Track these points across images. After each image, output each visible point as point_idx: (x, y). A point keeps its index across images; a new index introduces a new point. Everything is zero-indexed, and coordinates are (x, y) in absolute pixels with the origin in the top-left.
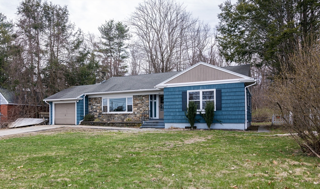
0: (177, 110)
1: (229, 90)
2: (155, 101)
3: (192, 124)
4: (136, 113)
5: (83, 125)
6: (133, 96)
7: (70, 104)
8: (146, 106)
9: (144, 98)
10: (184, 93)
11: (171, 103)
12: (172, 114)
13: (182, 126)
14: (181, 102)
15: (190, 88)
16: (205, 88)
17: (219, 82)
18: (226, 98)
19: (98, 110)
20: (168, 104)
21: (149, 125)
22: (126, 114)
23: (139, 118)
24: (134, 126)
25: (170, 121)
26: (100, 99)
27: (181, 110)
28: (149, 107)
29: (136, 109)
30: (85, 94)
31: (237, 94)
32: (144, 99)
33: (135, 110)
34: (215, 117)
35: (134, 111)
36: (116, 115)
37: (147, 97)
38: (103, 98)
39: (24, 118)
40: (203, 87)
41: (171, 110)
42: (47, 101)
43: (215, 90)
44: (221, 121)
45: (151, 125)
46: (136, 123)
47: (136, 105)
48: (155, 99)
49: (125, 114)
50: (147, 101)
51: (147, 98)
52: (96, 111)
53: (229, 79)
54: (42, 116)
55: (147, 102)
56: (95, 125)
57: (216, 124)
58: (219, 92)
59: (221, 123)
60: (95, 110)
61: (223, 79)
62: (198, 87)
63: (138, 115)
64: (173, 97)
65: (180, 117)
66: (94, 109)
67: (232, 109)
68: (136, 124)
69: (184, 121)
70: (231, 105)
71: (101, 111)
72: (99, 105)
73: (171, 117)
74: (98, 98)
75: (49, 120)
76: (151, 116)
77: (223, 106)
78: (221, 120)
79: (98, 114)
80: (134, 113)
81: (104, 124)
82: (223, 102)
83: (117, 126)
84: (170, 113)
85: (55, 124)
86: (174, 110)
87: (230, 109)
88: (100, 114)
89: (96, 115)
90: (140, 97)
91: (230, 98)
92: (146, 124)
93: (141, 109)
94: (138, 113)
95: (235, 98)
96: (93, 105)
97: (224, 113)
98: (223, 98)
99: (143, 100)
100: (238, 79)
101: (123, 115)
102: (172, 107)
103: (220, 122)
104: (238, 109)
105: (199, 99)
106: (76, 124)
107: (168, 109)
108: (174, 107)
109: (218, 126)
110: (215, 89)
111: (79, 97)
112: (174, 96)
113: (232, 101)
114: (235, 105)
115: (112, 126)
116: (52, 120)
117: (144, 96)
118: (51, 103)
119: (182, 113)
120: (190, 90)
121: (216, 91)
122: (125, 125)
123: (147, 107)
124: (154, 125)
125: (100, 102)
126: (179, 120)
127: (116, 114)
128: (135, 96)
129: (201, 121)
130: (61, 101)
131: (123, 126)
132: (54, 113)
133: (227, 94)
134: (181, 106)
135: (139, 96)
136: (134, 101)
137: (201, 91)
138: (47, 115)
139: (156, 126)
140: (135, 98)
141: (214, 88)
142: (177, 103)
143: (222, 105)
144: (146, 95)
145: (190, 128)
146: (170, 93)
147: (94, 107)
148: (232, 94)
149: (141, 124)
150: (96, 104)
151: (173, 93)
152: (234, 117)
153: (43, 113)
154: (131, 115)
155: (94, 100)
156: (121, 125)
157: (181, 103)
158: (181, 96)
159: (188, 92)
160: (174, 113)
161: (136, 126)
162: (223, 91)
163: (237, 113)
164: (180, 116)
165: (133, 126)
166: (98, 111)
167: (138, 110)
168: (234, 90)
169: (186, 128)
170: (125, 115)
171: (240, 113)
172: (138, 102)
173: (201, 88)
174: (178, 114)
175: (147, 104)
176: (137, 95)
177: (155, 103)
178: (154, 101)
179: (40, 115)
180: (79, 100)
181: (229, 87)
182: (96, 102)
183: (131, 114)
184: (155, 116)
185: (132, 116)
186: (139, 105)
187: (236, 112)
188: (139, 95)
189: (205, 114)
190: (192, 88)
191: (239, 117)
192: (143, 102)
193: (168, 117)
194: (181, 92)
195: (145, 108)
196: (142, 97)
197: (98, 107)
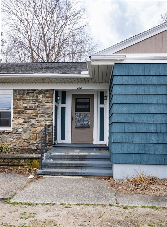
0: (152, 129)
2: (63, 106)
4: (20, 130)
6: (15, 91)
8: (46, 116)
9: (41, 96)
12: (137, 139)
23: (29, 143)
24: (18, 166)
28: (54, 117)
29: (21, 121)
32: (42, 100)
33: (19, 124)
35: (15, 126)
37: (48, 95)
41: (133, 128)
46: (24, 159)
47: (20, 112)
48: (64, 102)
50: (48, 104)
51: (48, 97)
55: (49, 107)
63: (25, 136)
65: (159, 149)
68: (22, 161)
73: (133, 149)
76: (56, 139)
80: (15, 132)
84: (131, 136)
86: (144, 128)
90: (31, 95)
92: (52, 161)
93: (33, 121)
94: (25, 130)
99: (38, 101)
102: (137, 119)
107: (126, 126)
108: (144, 119)
112: (142, 88)
117: (40, 92)
119: (165, 136)
123: (48, 117)
128: (19, 90)
135: (28, 92)
136: (15, 103)
140: (18, 97)
144: (47, 91)
149: (36, 162)
154: (7, 136)
160: (144, 136)
161: (22, 166)
167: (26, 125)
172: (26, 105)
174: (154, 139)
175: (49, 111)
176: (23, 90)
177: (64, 109)
183: (8, 133)
184: (63, 138)
185: (10, 138)
186: (28, 111)
188: (28, 90)
192: (38, 107)
193: (125, 149)
195: (43, 119)
196: (36, 95)
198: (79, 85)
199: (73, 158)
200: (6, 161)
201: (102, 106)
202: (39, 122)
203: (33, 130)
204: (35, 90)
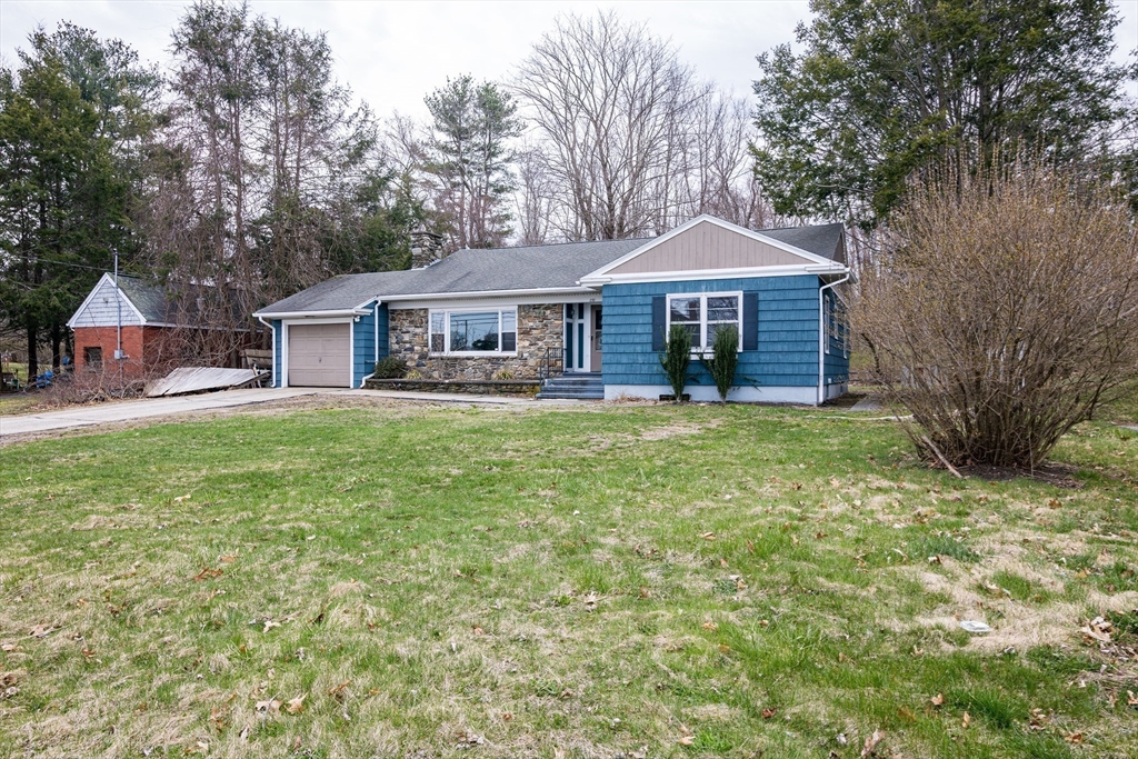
0: (639, 349)
1: (777, 295)
2: (581, 321)
3: (679, 388)
4: (525, 355)
5: (372, 388)
6: (519, 306)
7: (335, 329)
8: (555, 336)
9: (548, 312)
10: (659, 302)
11: (623, 330)
12: (624, 359)
13: (653, 392)
14: (651, 326)
15: (675, 286)
16: (715, 287)
17: (752, 272)
18: (769, 316)
19: (418, 344)
20: (613, 330)
21: (560, 390)
22: (498, 359)
23: (535, 370)
24: (520, 392)
25: (619, 379)
26: (422, 313)
27: (649, 348)
28: (564, 337)
29: (527, 343)
30: (381, 299)
31: (800, 305)
32: (550, 317)
33: (524, 347)
34: (740, 370)
35: (521, 350)
36: (469, 362)
37: (557, 310)
38: (431, 311)
39: (196, 366)
40: (710, 284)
41: (621, 349)
42: (264, 319)
43: (740, 294)
44: (755, 381)
45: (567, 391)
46: (526, 384)
47: (525, 332)
48: (581, 317)
49: (493, 358)
50: (556, 322)
51: (558, 313)
52: (411, 349)
53: (778, 263)
54: (250, 360)
55: (559, 325)
56: (409, 390)
57: (742, 388)
58: (752, 300)
59: (755, 387)
60: (408, 345)
61: (762, 265)
62: (696, 285)
63: (532, 362)
64: (627, 310)
65: (645, 369)
66: (406, 342)
67: (786, 348)
68: (524, 387)
69: (657, 379)
70: (783, 336)
71: (425, 349)
72: (419, 330)
73: (620, 369)
74: (416, 310)
75: (271, 373)
76: (570, 364)
77: (762, 337)
78: (756, 378)
79: (416, 357)
80: (521, 357)
81: (433, 387)
82: (762, 327)
83: (471, 393)
84: (619, 356)
85: (289, 386)
86: (630, 349)
87: (779, 347)
88: (423, 356)
89: (412, 359)
90: (537, 311)
91: (781, 316)
92: (553, 386)
93: (540, 343)
94: (531, 355)
95: (792, 318)
96: (404, 330)
97: (763, 358)
98: (762, 317)
99: (545, 318)
100: (802, 266)
101: (490, 360)
102: (624, 339)
103: (754, 384)
104: (800, 349)
105: (699, 320)
106: (352, 386)
108: (631, 339)
109: (747, 394)
110: (742, 292)
111: (359, 308)
112: (629, 308)
113: (786, 327)
114: (792, 337)
115: (457, 392)
116: (279, 373)
117: (548, 307)
118: (278, 322)
119: (651, 356)
120: (674, 292)
121: (745, 296)
122: (493, 389)
123: (558, 337)
124: (576, 391)
125: (423, 323)
126: (644, 378)
127: (468, 359)
128: (524, 306)
129: (704, 380)
130: (307, 317)
131: (487, 393)
132: (286, 354)
133: (774, 306)
134: (649, 338)
135: (535, 307)
136: (520, 322)
137: (703, 297)
138: (264, 358)
139: (580, 392)
140: (523, 313)
141: (737, 290)
142: (639, 330)
143: (760, 334)
144: (555, 305)
145: (674, 398)
146: (619, 301)
147: (406, 337)
148: (786, 306)
149: (538, 388)
150: (411, 329)
151: (628, 300)
152: (789, 370)
153: (254, 354)
154: (511, 362)
155: (405, 317)
156: (482, 389)
157: (649, 329)
158: (649, 310)
159: (669, 297)
160: (631, 356)
161: (525, 392)
162: (761, 297)
163: (796, 358)
164: (647, 366)
165: (517, 392)
166: (416, 348)
167: (533, 348)
168: (792, 295)
169: (662, 398)
170: (495, 361)
171: (805, 358)
172: (531, 324)
173: (704, 287)
174: (640, 359)
175: (558, 330)
176: (529, 305)
177: (581, 326)
178: (576, 322)
179: (243, 360)
180: (361, 317)
181: (778, 286)
182: (411, 322)
183: (513, 359)
184: (581, 365)
185: (516, 365)
186: (534, 332)
187: (797, 354)
188: (534, 305)
189: (713, 361)
190: (680, 287)
191: (804, 369)
192: (546, 325)
193: (613, 369)
194: (650, 298)
195: (552, 340)
196: (543, 311)
197: (416, 338)
198: (593, 297)
202: (547, 344)
203: (540, 354)
204: (542, 305)
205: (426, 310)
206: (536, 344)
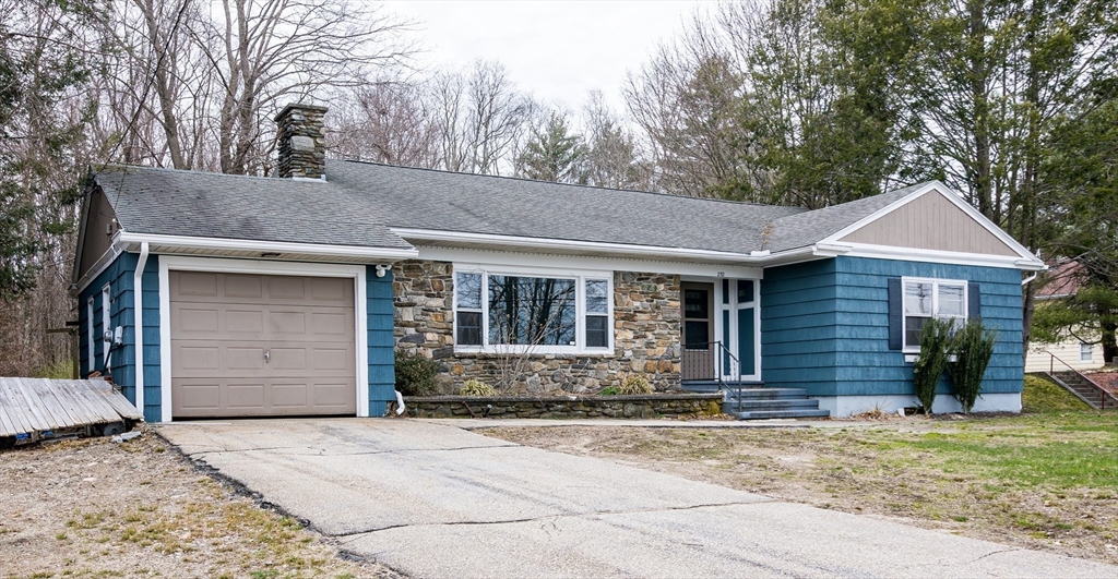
0: (875, 347)
1: (992, 289)
4: (628, 354)
6: (616, 274)
8: (669, 325)
9: (661, 287)
10: (895, 286)
11: (859, 320)
12: (861, 360)
14: (886, 317)
15: (909, 267)
17: (975, 260)
19: (434, 329)
22: (583, 359)
24: (689, 412)
26: (441, 270)
27: (885, 347)
29: (630, 335)
32: (664, 294)
33: (626, 341)
35: (621, 345)
37: (672, 285)
38: (456, 268)
41: (856, 346)
43: (964, 283)
47: (628, 318)
49: (578, 358)
50: (672, 303)
51: (672, 289)
52: (421, 339)
53: (993, 252)
55: (675, 308)
58: (974, 292)
60: (411, 331)
61: (981, 252)
62: (927, 268)
63: (637, 365)
64: (862, 294)
65: (882, 374)
66: (408, 324)
68: (695, 405)
69: (894, 387)
71: (448, 339)
72: (436, 303)
73: (857, 374)
74: (428, 264)
79: (429, 354)
80: (619, 357)
84: (854, 356)
85: (174, 419)
86: (866, 346)
88: (444, 353)
90: (645, 283)
91: (996, 313)
93: (650, 336)
94: (636, 354)
95: (1004, 316)
96: (404, 300)
98: (983, 312)
99: (656, 296)
100: (1011, 258)
101: (570, 360)
102: (860, 333)
104: (1010, 351)
106: (363, 408)
108: (867, 333)
110: (966, 282)
112: (864, 291)
113: (1000, 325)
114: (1005, 337)
115: (586, 416)
117: (660, 279)
120: (910, 275)
121: (970, 287)
125: (440, 290)
126: (881, 385)
127: (534, 358)
128: (625, 274)
133: (990, 300)
134: (886, 334)
135: (642, 277)
136: (617, 299)
137: (936, 284)
140: (622, 286)
141: (963, 278)
144: (671, 276)
145: (920, 411)
146: (854, 280)
147: (408, 315)
150: (421, 299)
152: (1003, 375)
154: (606, 365)
157: (884, 320)
158: (884, 295)
159: (905, 281)
160: (867, 357)
162: (981, 289)
163: (1009, 362)
164: (881, 371)
166: (429, 336)
167: (639, 343)
168: (1004, 289)
169: (907, 411)
170: (579, 362)
171: (1015, 362)
172: (637, 304)
173: (935, 272)
174: (877, 360)
175: (676, 316)
176: (632, 273)
181: (994, 278)
182: (421, 285)
183: (607, 359)
185: (612, 370)
186: (639, 317)
188: (640, 274)
190: (913, 269)
192: (657, 307)
194: (886, 278)
195: (665, 332)
196: (653, 285)
197: (430, 318)
198: (721, 269)
199: (762, 396)
200: (673, 404)
201: (726, 307)
202: (658, 337)
203: (651, 352)
204: (651, 274)
205: (448, 265)
206: (645, 337)
